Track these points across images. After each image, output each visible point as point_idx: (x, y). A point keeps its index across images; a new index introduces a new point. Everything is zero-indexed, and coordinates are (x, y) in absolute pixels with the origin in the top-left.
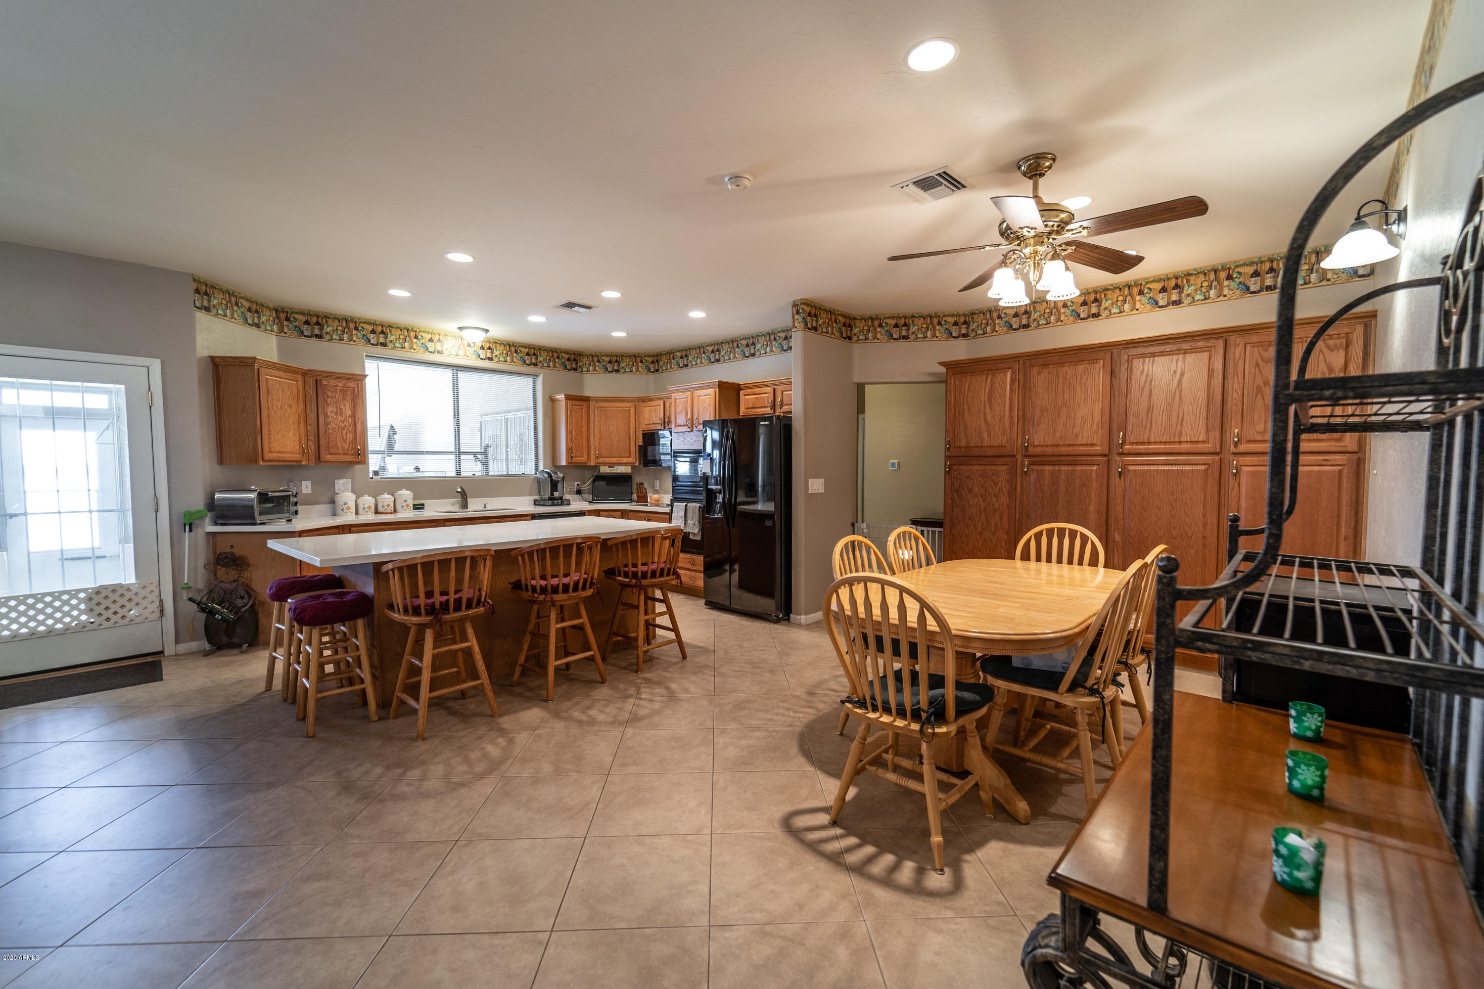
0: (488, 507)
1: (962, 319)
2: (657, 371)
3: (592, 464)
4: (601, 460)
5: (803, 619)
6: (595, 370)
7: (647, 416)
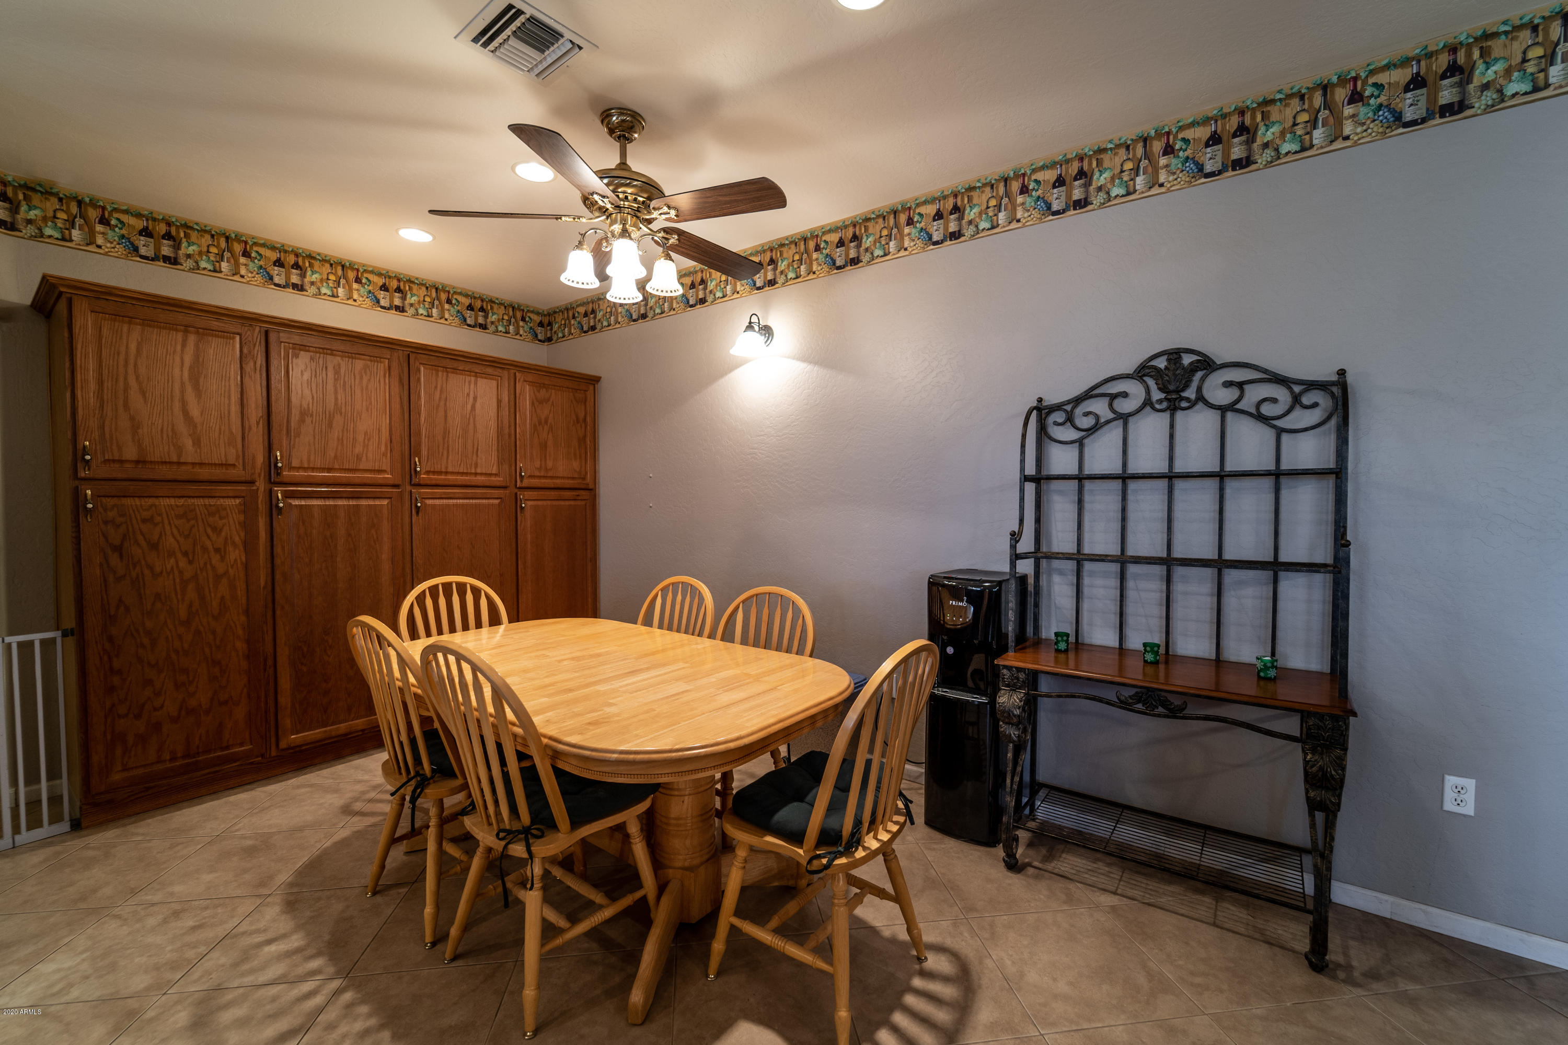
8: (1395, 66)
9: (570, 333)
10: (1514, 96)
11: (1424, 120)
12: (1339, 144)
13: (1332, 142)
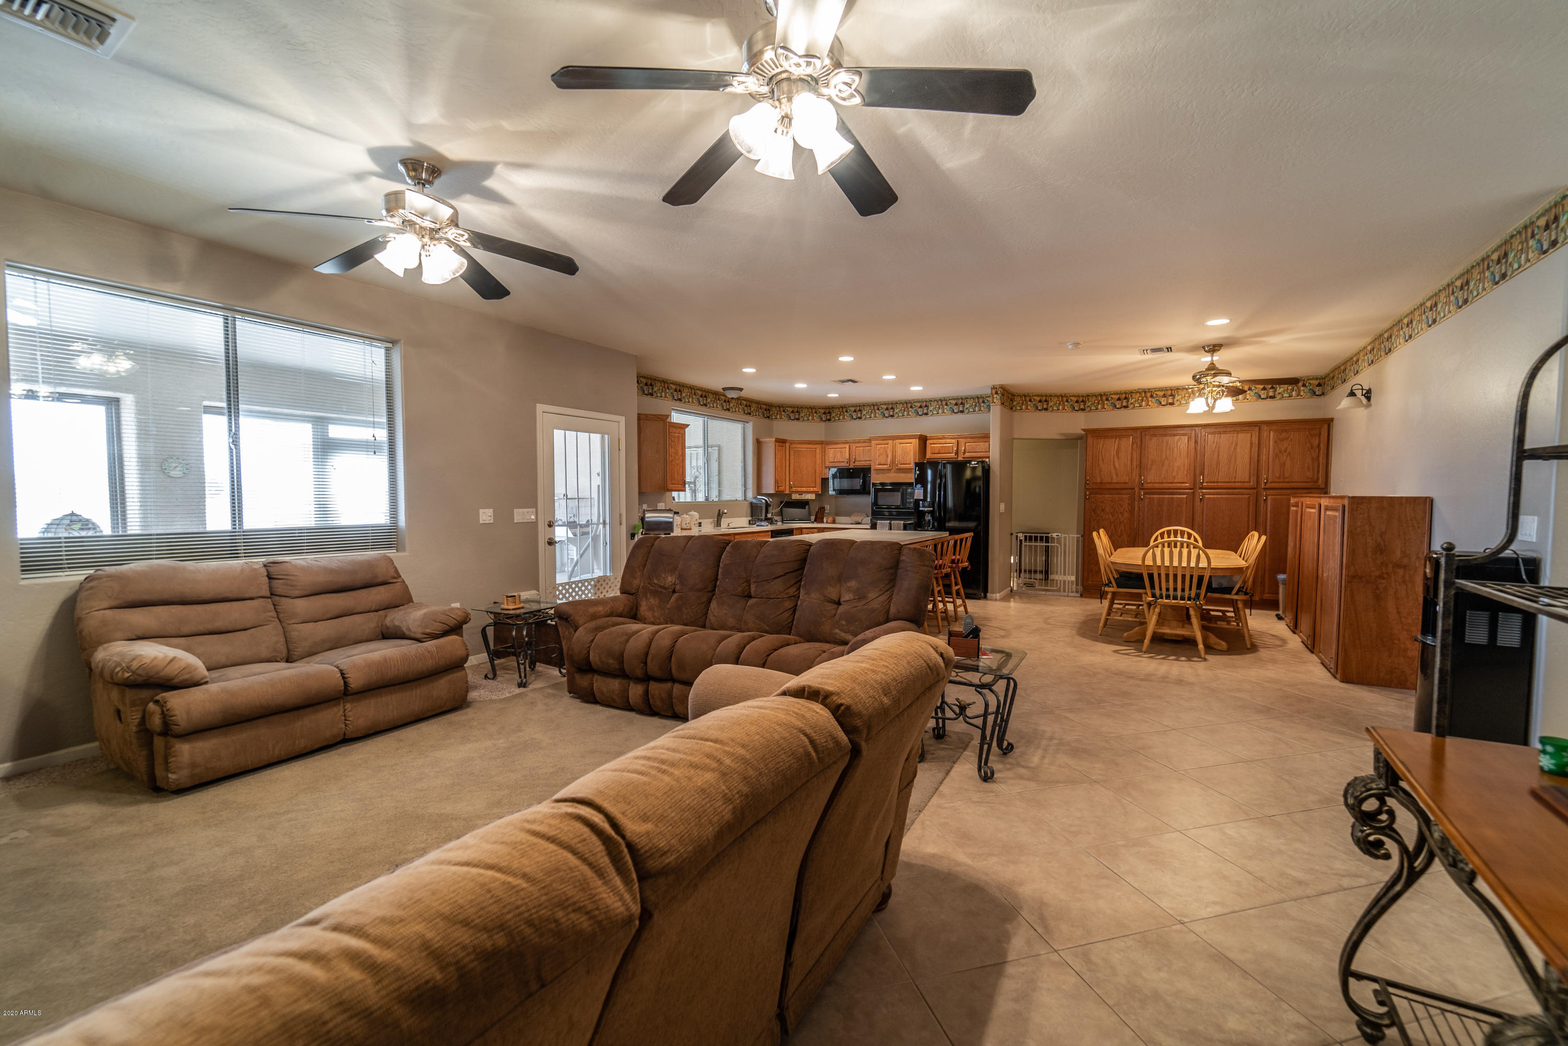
0: (731, 526)
1: (1081, 399)
2: (829, 420)
3: (787, 492)
4: (794, 489)
5: (998, 596)
6: (781, 418)
7: (831, 456)
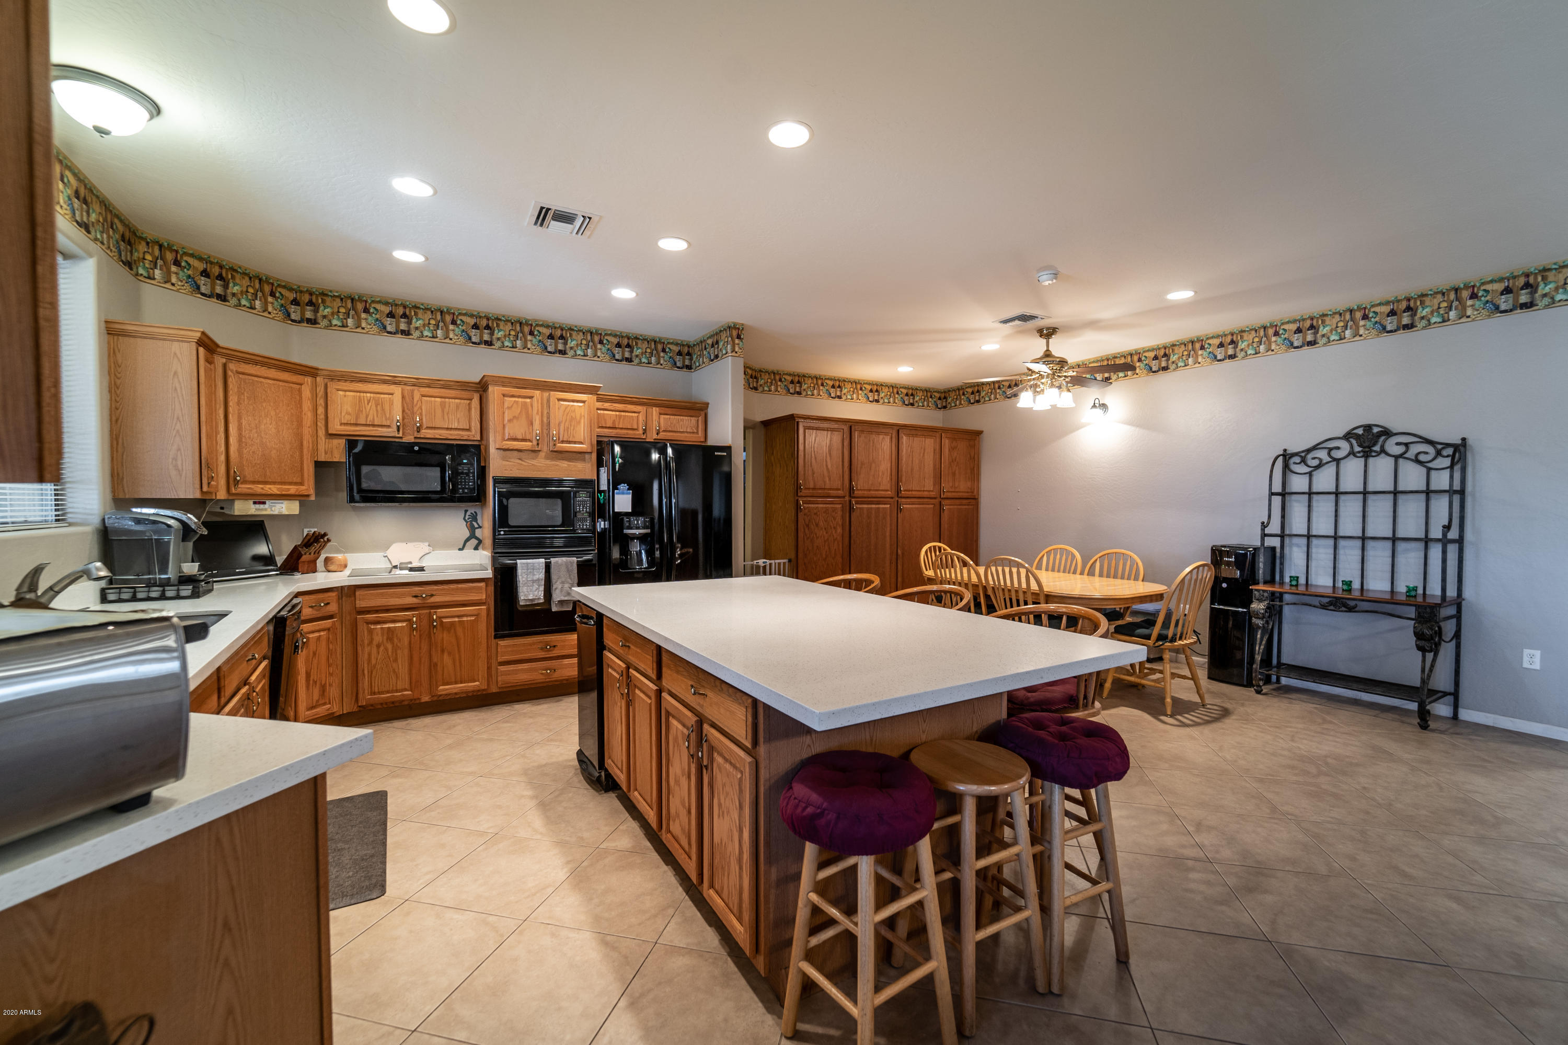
3: (220, 495)
8: (1496, 281)
9: (960, 404)
10: (1560, 301)
11: (1511, 310)
12: (1464, 320)
13: (1460, 318)
